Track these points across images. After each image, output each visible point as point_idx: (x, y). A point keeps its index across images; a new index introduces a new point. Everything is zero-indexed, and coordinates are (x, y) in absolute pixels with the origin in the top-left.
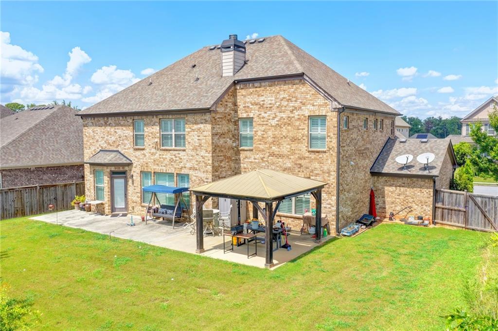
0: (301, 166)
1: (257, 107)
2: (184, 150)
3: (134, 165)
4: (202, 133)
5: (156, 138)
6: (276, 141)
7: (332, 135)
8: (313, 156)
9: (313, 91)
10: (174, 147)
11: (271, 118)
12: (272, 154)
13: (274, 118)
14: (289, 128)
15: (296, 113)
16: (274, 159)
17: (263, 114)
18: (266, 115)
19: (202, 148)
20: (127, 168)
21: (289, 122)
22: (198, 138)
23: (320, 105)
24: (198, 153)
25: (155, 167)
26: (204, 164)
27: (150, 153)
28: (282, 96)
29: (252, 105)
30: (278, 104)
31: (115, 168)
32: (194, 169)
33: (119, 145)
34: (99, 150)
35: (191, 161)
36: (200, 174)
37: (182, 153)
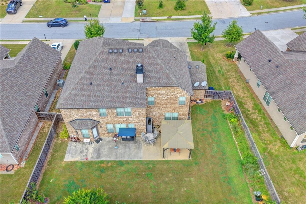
0: (175, 110)
1: (157, 94)
4: (140, 113)
5: (114, 114)
6: (165, 103)
7: (188, 102)
8: (180, 107)
9: (182, 90)
11: (163, 97)
12: (164, 107)
13: (164, 97)
14: (171, 100)
15: (174, 96)
16: (164, 109)
17: (159, 96)
18: (161, 97)
19: (141, 117)
21: (171, 98)
22: (138, 114)
23: (184, 94)
27: (111, 119)
28: (168, 91)
29: (154, 93)
30: (166, 93)
32: (137, 122)
33: (90, 117)
34: (75, 119)
35: (135, 120)
36: (140, 124)
37: (129, 119)
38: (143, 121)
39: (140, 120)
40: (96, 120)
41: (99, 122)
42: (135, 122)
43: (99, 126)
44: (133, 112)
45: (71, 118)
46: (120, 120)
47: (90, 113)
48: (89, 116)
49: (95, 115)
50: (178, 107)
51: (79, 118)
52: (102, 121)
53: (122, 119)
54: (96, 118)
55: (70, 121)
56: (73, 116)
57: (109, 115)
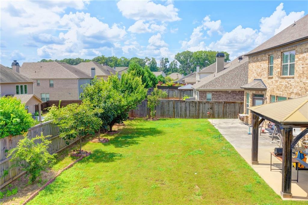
2: (293, 78)
3: (268, 90)
4: (305, 62)
5: (278, 68)
10: (288, 76)
19: (304, 75)
20: (264, 92)
22: (302, 66)
24: (302, 80)
25: (277, 92)
26: (305, 90)
27: (275, 81)
31: (256, 92)
33: (262, 75)
41: (266, 87)
44: (297, 62)
46: (282, 86)
47: (262, 65)
49: (265, 70)
51: (256, 76)
54: (265, 78)
56: (253, 73)
57: (274, 71)
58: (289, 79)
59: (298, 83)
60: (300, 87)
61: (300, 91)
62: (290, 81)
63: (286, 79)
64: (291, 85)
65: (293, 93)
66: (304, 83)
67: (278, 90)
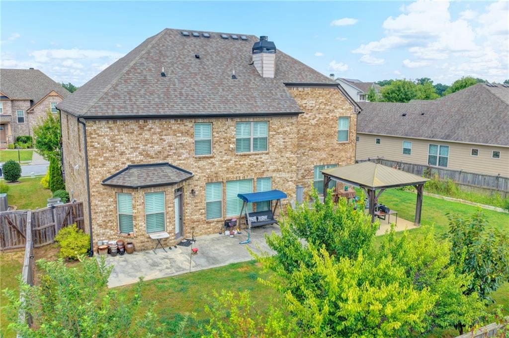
0: (332, 155)
2: (267, 154)
3: (196, 177)
4: (288, 136)
8: (341, 147)
10: (252, 152)
11: (312, 118)
12: (312, 149)
13: (314, 119)
14: (325, 126)
15: (331, 115)
18: (307, 116)
19: (287, 149)
20: (184, 183)
21: (325, 122)
22: (283, 140)
23: (347, 109)
24: (283, 154)
25: (228, 176)
26: (288, 165)
28: (320, 101)
30: (317, 107)
31: (178, 186)
32: (278, 171)
33: (168, 156)
34: (126, 166)
35: (274, 163)
36: (284, 175)
37: (264, 157)
38: (291, 165)
39: (287, 161)
40: (183, 168)
41: (191, 174)
42: (274, 171)
43: (187, 194)
44: (273, 135)
45: (113, 164)
46: (241, 166)
47: (169, 139)
48: (166, 153)
49: (183, 146)
50: (337, 146)
51: (138, 159)
52: (199, 171)
53: (247, 161)
54: (184, 160)
55: (109, 175)
56: (122, 153)
57: (218, 147)
58: (258, 156)
59: (276, 158)
60: (281, 163)
61: (281, 166)
62: (261, 158)
63: (250, 157)
64: (263, 163)
65: (268, 171)
66: (287, 158)
67: (232, 172)
